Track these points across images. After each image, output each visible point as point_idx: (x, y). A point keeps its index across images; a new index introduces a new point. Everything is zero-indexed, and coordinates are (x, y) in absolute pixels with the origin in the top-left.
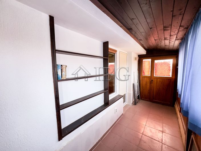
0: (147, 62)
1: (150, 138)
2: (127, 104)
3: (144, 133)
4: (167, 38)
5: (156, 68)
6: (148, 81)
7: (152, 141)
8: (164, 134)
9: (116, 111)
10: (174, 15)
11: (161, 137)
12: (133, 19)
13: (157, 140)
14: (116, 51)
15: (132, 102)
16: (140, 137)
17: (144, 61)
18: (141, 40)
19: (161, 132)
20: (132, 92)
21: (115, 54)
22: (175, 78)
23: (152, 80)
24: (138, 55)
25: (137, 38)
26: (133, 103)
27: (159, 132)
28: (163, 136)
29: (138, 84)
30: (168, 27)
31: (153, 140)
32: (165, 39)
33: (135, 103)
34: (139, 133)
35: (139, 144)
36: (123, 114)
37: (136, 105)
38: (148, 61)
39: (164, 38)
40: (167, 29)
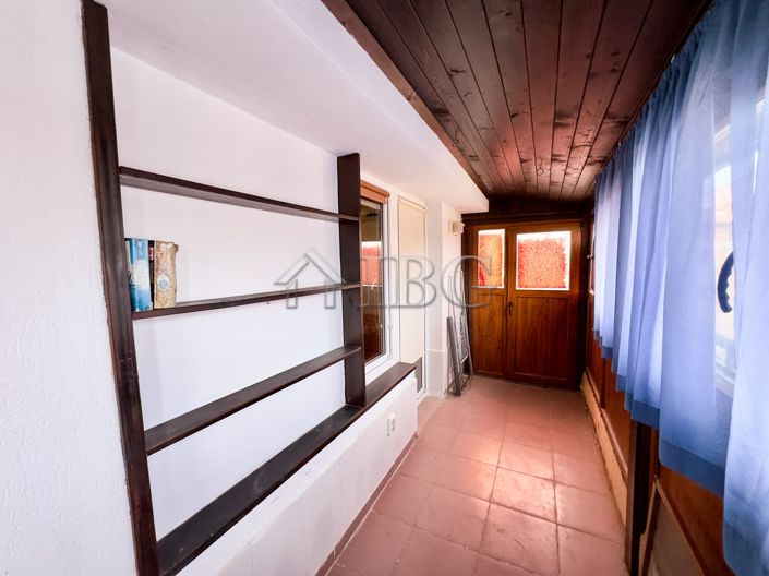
0: (492, 240)
1: (517, 510)
2: (428, 394)
3: (496, 497)
4: (559, 156)
5: (521, 261)
6: (497, 304)
7: (523, 522)
8: (558, 487)
9: (391, 426)
10: (593, 70)
11: (552, 502)
12: (457, 71)
13: (540, 513)
14: (386, 195)
15: (445, 387)
16: (483, 515)
17: (482, 236)
18: (474, 158)
19: (550, 485)
20: (445, 350)
21: (381, 204)
22: (580, 294)
23: (511, 303)
24: (463, 215)
25: (461, 150)
26: (451, 390)
27: (542, 485)
28: (558, 496)
29: (464, 318)
30: (569, 116)
31: (528, 517)
32: (554, 159)
33: (456, 390)
34: (478, 500)
35: (483, 539)
36: (415, 436)
37: (460, 395)
38: (495, 236)
39: (550, 157)
40: (565, 122)
